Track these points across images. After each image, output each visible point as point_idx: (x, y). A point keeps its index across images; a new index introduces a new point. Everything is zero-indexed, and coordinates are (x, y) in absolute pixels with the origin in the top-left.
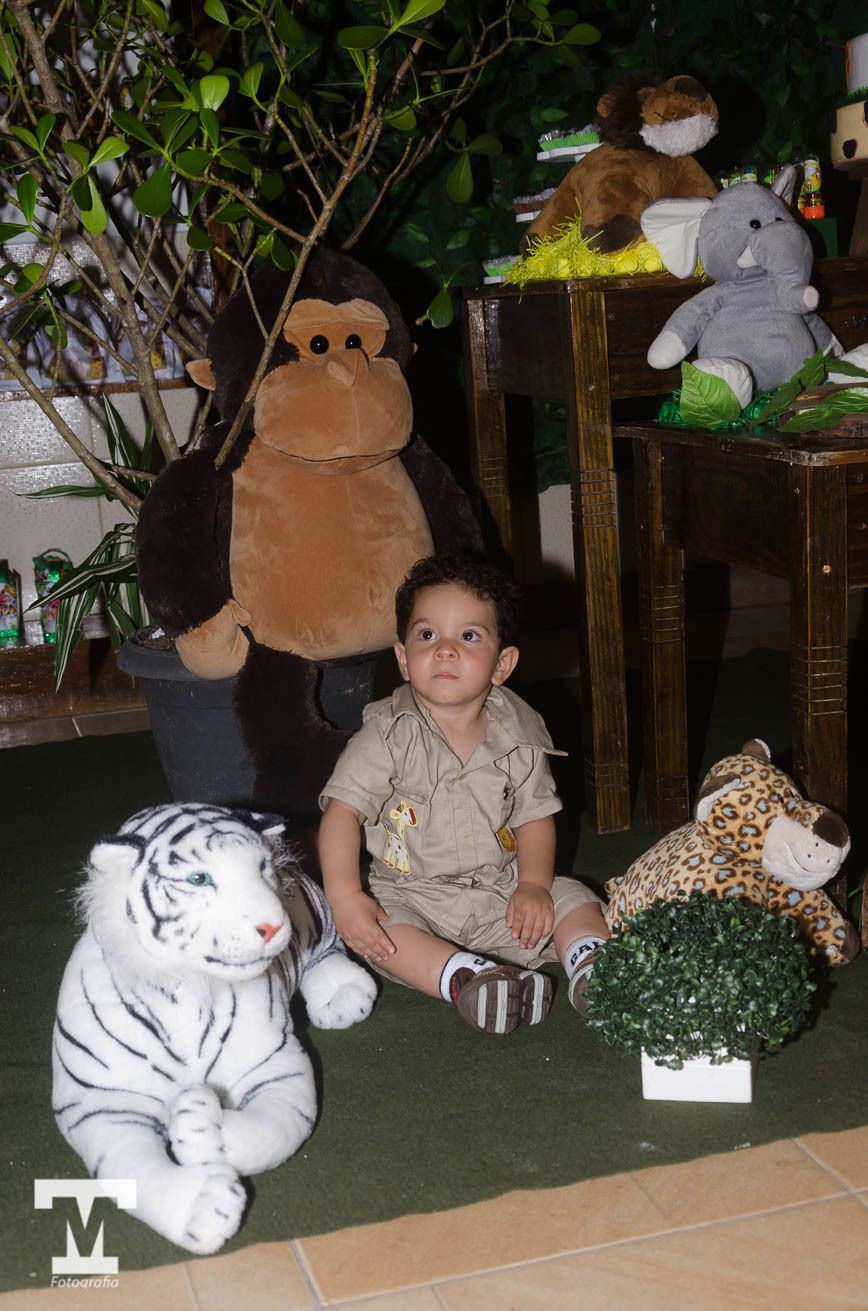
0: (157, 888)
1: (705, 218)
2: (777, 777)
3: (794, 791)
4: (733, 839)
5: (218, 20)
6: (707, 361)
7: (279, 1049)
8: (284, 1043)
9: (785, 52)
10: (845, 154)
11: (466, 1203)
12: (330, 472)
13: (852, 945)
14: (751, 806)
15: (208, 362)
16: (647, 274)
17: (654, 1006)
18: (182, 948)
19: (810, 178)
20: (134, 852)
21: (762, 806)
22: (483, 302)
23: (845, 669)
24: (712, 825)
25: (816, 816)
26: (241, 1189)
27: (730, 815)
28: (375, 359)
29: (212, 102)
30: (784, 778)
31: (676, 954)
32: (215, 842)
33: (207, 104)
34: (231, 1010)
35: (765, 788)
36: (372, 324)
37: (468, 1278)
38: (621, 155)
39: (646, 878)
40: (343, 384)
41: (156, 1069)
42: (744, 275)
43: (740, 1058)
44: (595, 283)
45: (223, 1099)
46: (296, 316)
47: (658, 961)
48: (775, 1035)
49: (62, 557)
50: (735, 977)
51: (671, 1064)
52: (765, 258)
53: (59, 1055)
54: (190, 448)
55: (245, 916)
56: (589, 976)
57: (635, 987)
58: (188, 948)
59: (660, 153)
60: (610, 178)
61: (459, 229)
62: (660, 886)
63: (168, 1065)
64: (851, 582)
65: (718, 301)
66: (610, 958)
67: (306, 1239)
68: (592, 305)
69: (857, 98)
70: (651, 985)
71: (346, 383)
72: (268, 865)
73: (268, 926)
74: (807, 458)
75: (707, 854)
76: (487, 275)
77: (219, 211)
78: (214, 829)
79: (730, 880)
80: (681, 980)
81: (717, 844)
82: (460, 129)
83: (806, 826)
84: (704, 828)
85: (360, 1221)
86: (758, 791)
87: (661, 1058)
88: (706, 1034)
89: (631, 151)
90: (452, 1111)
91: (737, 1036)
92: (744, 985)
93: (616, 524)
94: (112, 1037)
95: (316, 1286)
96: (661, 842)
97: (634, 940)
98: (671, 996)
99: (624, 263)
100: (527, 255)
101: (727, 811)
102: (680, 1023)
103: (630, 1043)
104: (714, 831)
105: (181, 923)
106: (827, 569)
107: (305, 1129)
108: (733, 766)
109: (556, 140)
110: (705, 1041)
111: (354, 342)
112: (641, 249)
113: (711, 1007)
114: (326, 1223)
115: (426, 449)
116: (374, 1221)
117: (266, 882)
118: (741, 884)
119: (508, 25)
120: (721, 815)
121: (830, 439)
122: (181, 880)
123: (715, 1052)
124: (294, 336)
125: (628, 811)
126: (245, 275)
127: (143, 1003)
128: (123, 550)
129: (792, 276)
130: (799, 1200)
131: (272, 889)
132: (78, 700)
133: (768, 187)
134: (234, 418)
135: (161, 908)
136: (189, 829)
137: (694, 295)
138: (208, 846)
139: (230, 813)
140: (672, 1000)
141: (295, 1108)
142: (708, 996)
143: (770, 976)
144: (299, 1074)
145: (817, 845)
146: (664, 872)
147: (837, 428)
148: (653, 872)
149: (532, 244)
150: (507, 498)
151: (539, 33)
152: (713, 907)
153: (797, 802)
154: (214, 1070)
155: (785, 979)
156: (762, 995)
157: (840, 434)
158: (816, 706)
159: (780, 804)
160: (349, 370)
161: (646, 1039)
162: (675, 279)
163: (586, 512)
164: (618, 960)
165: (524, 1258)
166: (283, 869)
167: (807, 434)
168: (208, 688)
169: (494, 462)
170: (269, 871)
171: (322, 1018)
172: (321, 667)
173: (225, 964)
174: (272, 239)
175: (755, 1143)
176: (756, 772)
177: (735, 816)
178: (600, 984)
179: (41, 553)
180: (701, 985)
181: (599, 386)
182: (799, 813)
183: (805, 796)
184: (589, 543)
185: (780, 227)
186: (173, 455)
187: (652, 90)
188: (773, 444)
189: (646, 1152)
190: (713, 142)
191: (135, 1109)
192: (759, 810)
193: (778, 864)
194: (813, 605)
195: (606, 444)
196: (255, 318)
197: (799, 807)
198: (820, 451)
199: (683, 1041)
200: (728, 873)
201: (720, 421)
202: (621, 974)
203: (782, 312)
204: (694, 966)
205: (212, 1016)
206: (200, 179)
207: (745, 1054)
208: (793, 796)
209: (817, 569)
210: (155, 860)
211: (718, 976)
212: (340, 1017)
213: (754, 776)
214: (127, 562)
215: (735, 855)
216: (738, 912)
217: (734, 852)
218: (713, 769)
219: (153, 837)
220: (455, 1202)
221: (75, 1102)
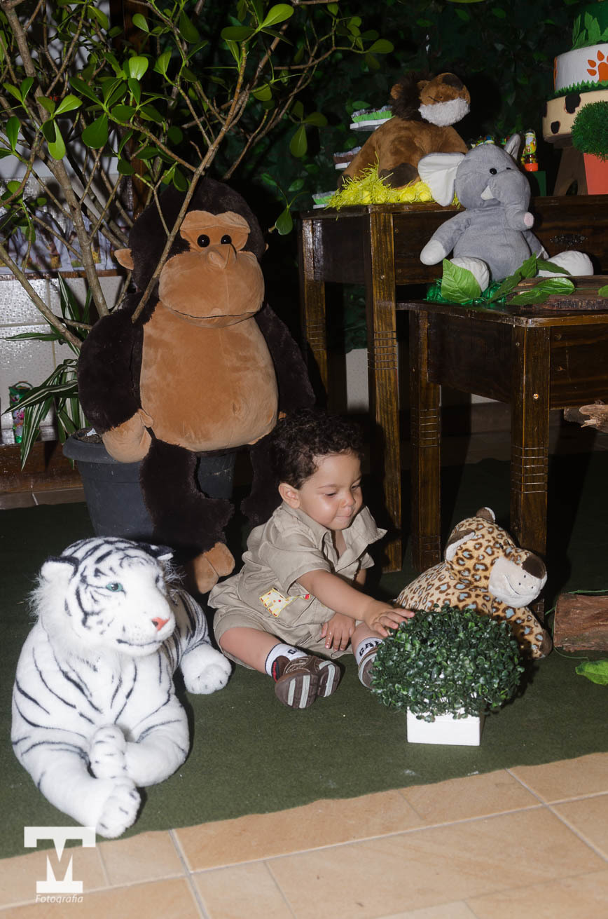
0: (86, 592)
1: (460, 166)
2: (499, 532)
3: (510, 542)
4: (469, 573)
5: (142, 28)
6: (459, 259)
7: (165, 704)
8: (169, 700)
9: (513, 69)
10: (552, 131)
11: (288, 807)
12: (208, 326)
13: (547, 646)
14: (481, 551)
15: (129, 251)
16: (421, 203)
17: (416, 680)
18: (102, 633)
19: (529, 144)
20: (71, 568)
21: (489, 551)
22: (312, 221)
23: (547, 463)
24: (455, 563)
25: (524, 557)
26: (137, 795)
27: (468, 556)
28: (240, 252)
29: (137, 75)
30: (504, 533)
31: (432, 645)
32: (125, 562)
33: (133, 75)
34: (133, 676)
35: (492, 539)
36: (239, 228)
37: (289, 856)
38: (406, 124)
39: (412, 599)
40: (218, 267)
41: (82, 715)
42: (485, 205)
43: (473, 715)
44: (387, 208)
45: (127, 735)
46: (189, 221)
47: (420, 650)
48: (495, 700)
49: (28, 386)
50: (471, 661)
51: (427, 719)
52: (499, 193)
53: (16, 705)
54: (116, 308)
55: (145, 613)
56: (373, 660)
57: (404, 667)
58: (105, 634)
59: (432, 124)
60: (399, 139)
61: (297, 178)
62: (421, 604)
63: (90, 713)
64: (552, 406)
65: (467, 221)
66: (388, 648)
67: (180, 829)
68: (385, 222)
69: (561, 94)
70: (415, 665)
71: (220, 266)
72: (161, 580)
73: (159, 619)
74: (525, 321)
75: (452, 583)
76: (315, 204)
77: (139, 151)
78: (125, 554)
79: (468, 600)
80: (435, 663)
81: (459, 576)
82: (299, 108)
83: (518, 564)
84: (451, 565)
85: (216, 818)
86: (487, 540)
87: (420, 714)
88: (450, 698)
89: (412, 122)
90: (280, 748)
91: (471, 700)
92: (477, 667)
93: (397, 368)
94: (53, 693)
95: (186, 859)
96: (422, 575)
97: (404, 636)
98: (428, 673)
99: (406, 195)
100: (342, 189)
101: (466, 554)
102: (434, 691)
103: (400, 704)
104: (457, 567)
105: (101, 617)
106: (536, 396)
107: (181, 757)
108: (470, 524)
109: (362, 116)
110: (449, 703)
111: (227, 240)
112: (418, 186)
113: (454, 681)
114: (193, 819)
115: (272, 313)
116: (226, 818)
117: (160, 591)
118: (475, 603)
119: (333, 39)
120: (462, 557)
121: (540, 310)
122: (102, 588)
123: (456, 711)
124: (187, 235)
125: (400, 558)
126: (155, 193)
127: (74, 671)
128: (69, 377)
129: (517, 206)
130: (510, 809)
131: (163, 595)
132: (36, 481)
133: (502, 147)
134: (145, 288)
135: (88, 606)
136: (108, 554)
137: (452, 217)
138: (121, 565)
139: (136, 544)
140: (429, 675)
141: (174, 743)
142: (453, 673)
143: (494, 661)
144: (178, 721)
145: (525, 577)
146: (423, 595)
147: (545, 303)
148: (416, 595)
149: (346, 182)
150: (325, 352)
151: (353, 44)
152: (457, 615)
153: (512, 548)
154: (121, 717)
155: (504, 663)
156: (488, 673)
157: (547, 308)
158: (527, 488)
159: (501, 549)
160: (223, 257)
161: (410, 701)
162: (440, 207)
163: (377, 360)
164: (393, 648)
165: (326, 844)
166: (171, 583)
167: (524, 307)
168: (122, 469)
169: (316, 327)
170: (161, 584)
171: (194, 687)
172: (200, 456)
173: (130, 645)
174: (174, 170)
175: (482, 772)
176: (486, 528)
177: (471, 557)
178: (381, 665)
179: (14, 384)
180: (448, 666)
181: (388, 275)
182: (513, 555)
183: (518, 545)
184: (378, 380)
185: (510, 174)
186: (104, 313)
187: (427, 82)
188: (502, 313)
189: (408, 777)
190: (466, 117)
191: (67, 741)
192: (487, 553)
193: (499, 589)
194: (526, 420)
195: (392, 314)
196: (161, 222)
197: (513, 551)
198: (534, 317)
199: (435, 703)
200: (466, 595)
201: (468, 299)
202: (395, 658)
203: (509, 230)
204: (444, 653)
205: (121, 681)
206: (127, 125)
207: (476, 712)
208: (510, 545)
209: (529, 396)
210: (85, 574)
211: (460, 660)
212: (206, 686)
213: (484, 531)
214: (72, 384)
215: (471, 583)
216: (473, 619)
217: (470, 581)
218: (457, 526)
219: (84, 558)
220: (281, 806)
221: (26, 736)
